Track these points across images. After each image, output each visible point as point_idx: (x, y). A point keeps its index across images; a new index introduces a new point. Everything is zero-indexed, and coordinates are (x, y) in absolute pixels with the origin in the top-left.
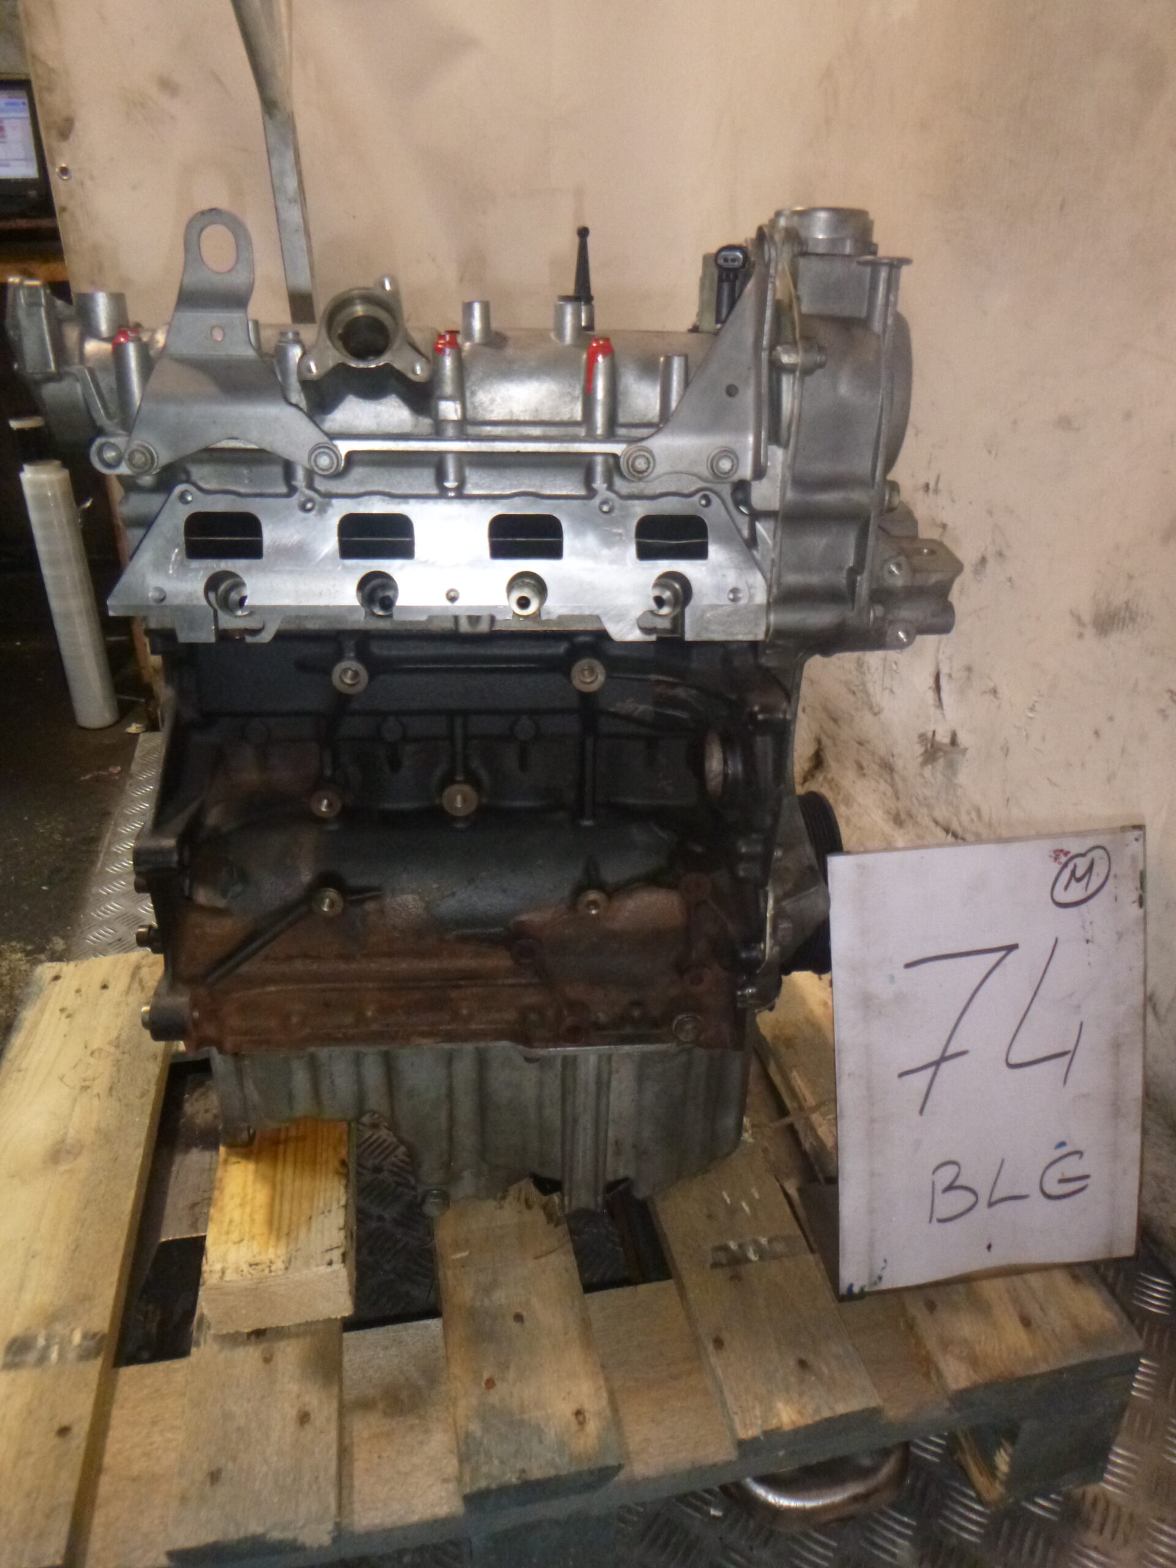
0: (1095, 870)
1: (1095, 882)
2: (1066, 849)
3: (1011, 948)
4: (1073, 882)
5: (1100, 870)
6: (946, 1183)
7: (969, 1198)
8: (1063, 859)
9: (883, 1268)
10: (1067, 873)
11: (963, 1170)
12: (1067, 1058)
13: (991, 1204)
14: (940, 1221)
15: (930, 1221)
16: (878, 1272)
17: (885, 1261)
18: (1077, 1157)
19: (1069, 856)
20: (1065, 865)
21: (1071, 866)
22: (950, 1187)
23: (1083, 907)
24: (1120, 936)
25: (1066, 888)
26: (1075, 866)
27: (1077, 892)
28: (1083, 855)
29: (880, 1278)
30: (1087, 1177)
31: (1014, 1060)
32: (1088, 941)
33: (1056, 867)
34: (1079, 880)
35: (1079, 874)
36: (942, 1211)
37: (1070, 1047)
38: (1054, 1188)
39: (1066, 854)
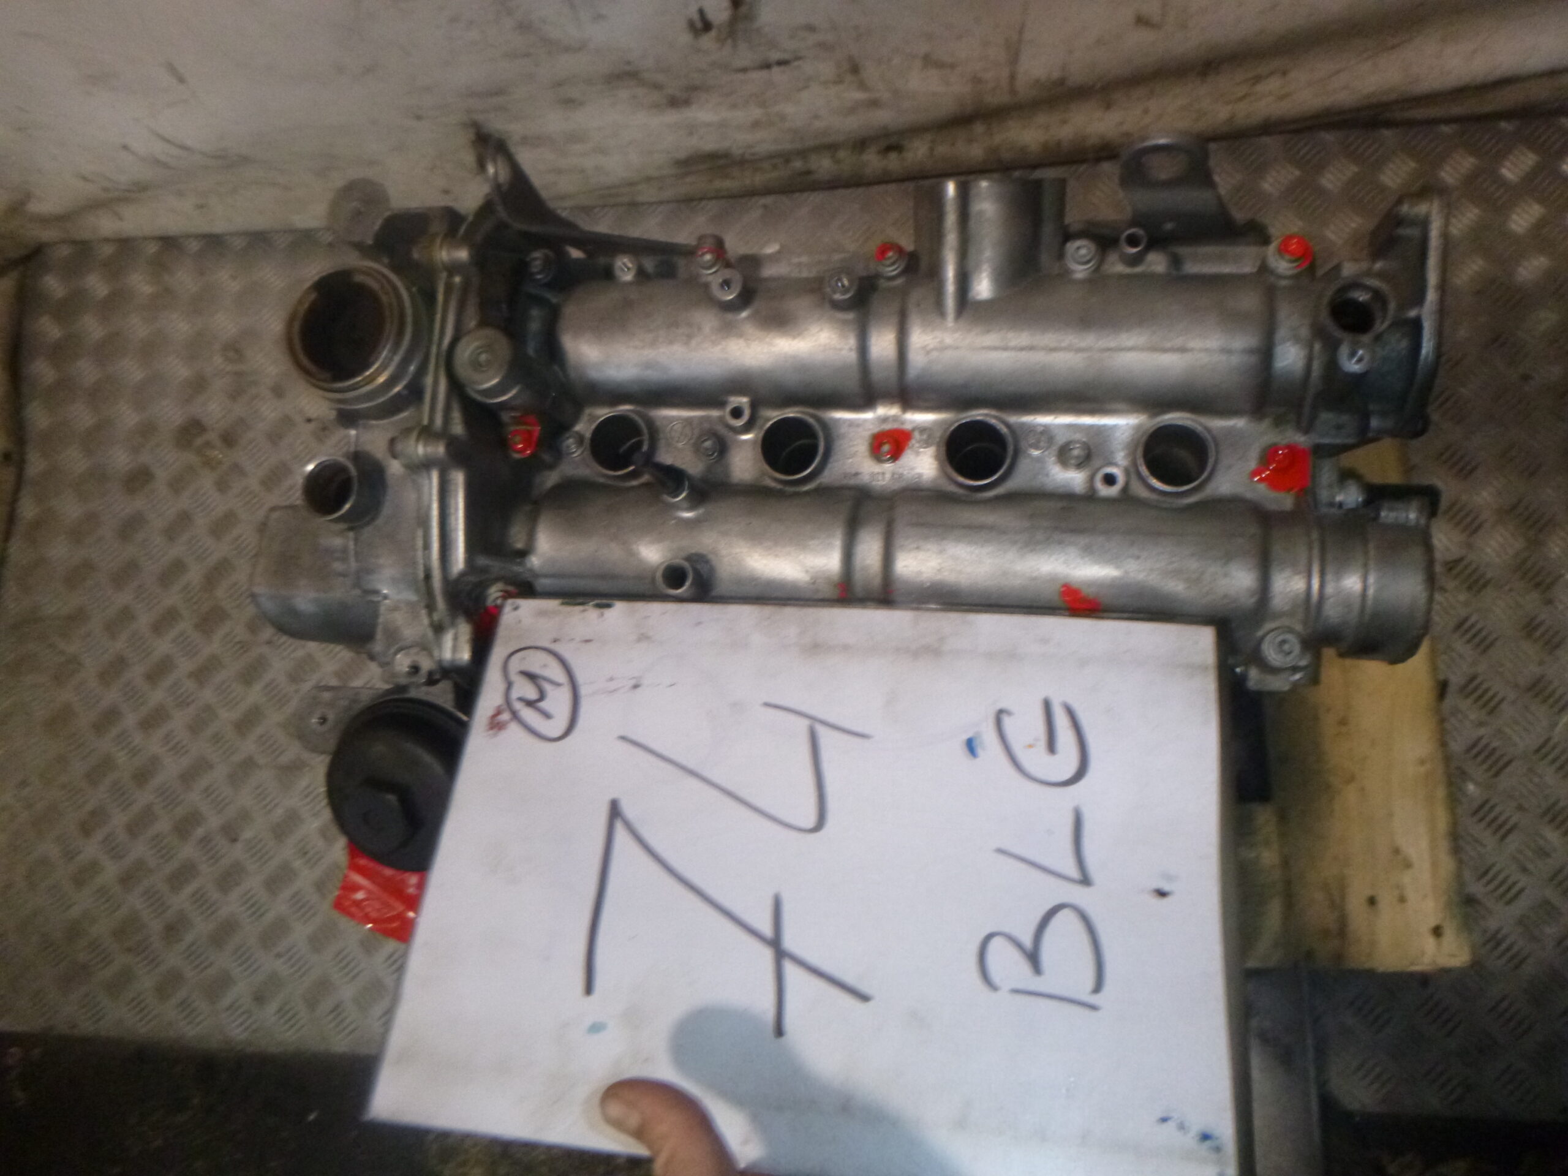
0: (535, 669)
1: (555, 672)
2: (490, 712)
3: (615, 811)
4: (542, 705)
5: (537, 662)
6: (1024, 967)
7: (1065, 921)
8: (505, 716)
9: (1182, 1127)
10: (527, 714)
11: (1006, 929)
12: (821, 730)
13: (1085, 880)
14: (1098, 988)
15: (1093, 1008)
16: (1189, 1140)
17: (1164, 1120)
18: (1007, 721)
19: (505, 707)
20: (515, 715)
21: (518, 706)
22: (1033, 958)
23: (584, 691)
24: (643, 638)
25: (547, 716)
26: (521, 699)
27: (558, 701)
28: (509, 685)
29: (1205, 1137)
30: (1047, 706)
31: (809, 819)
32: (636, 686)
33: (514, 728)
34: (542, 696)
35: (531, 694)
36: (1081, 983)
37: (801, 726)
38: (1066, 762)
39: (498, 712)
